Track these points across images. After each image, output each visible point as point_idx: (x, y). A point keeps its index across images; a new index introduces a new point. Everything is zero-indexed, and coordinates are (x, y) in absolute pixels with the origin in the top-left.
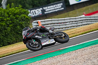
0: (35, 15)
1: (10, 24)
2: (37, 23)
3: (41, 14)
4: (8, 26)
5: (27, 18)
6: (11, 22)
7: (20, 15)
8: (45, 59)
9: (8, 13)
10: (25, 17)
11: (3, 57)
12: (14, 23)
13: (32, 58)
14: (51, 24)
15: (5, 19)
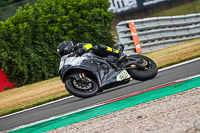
0: (122, 9)
1: (70, 28)
2: (127, 25)
3: (136, 6)
4: (65, 34)
5: (105, 17)
6: (70, 24)
7: (89, 9)
8: (144, 103)
9: (64, 7)
10: (100, 13)
11: (54, 100)
12: (77, 26)
13: (115, 101)
14: (156, 28)
15: (59, 19)
